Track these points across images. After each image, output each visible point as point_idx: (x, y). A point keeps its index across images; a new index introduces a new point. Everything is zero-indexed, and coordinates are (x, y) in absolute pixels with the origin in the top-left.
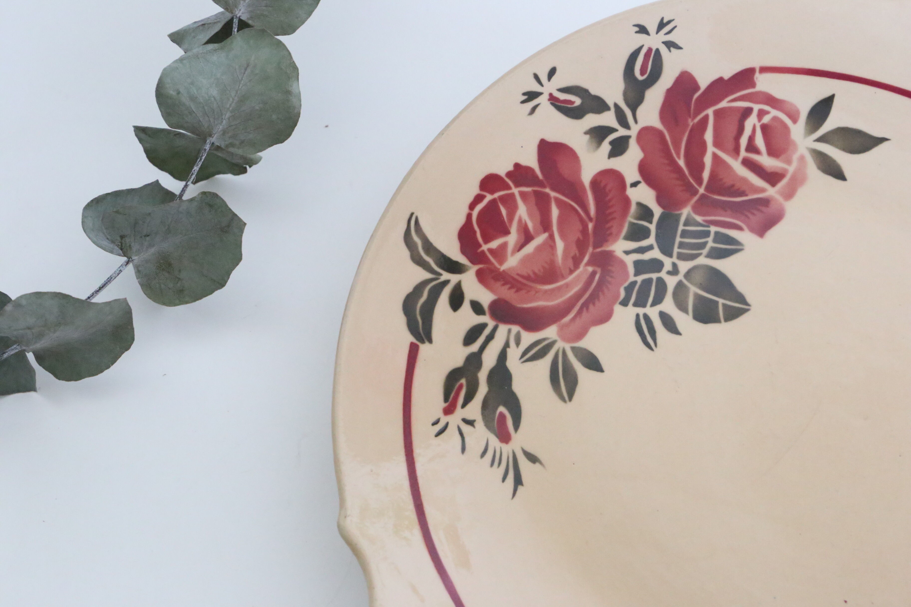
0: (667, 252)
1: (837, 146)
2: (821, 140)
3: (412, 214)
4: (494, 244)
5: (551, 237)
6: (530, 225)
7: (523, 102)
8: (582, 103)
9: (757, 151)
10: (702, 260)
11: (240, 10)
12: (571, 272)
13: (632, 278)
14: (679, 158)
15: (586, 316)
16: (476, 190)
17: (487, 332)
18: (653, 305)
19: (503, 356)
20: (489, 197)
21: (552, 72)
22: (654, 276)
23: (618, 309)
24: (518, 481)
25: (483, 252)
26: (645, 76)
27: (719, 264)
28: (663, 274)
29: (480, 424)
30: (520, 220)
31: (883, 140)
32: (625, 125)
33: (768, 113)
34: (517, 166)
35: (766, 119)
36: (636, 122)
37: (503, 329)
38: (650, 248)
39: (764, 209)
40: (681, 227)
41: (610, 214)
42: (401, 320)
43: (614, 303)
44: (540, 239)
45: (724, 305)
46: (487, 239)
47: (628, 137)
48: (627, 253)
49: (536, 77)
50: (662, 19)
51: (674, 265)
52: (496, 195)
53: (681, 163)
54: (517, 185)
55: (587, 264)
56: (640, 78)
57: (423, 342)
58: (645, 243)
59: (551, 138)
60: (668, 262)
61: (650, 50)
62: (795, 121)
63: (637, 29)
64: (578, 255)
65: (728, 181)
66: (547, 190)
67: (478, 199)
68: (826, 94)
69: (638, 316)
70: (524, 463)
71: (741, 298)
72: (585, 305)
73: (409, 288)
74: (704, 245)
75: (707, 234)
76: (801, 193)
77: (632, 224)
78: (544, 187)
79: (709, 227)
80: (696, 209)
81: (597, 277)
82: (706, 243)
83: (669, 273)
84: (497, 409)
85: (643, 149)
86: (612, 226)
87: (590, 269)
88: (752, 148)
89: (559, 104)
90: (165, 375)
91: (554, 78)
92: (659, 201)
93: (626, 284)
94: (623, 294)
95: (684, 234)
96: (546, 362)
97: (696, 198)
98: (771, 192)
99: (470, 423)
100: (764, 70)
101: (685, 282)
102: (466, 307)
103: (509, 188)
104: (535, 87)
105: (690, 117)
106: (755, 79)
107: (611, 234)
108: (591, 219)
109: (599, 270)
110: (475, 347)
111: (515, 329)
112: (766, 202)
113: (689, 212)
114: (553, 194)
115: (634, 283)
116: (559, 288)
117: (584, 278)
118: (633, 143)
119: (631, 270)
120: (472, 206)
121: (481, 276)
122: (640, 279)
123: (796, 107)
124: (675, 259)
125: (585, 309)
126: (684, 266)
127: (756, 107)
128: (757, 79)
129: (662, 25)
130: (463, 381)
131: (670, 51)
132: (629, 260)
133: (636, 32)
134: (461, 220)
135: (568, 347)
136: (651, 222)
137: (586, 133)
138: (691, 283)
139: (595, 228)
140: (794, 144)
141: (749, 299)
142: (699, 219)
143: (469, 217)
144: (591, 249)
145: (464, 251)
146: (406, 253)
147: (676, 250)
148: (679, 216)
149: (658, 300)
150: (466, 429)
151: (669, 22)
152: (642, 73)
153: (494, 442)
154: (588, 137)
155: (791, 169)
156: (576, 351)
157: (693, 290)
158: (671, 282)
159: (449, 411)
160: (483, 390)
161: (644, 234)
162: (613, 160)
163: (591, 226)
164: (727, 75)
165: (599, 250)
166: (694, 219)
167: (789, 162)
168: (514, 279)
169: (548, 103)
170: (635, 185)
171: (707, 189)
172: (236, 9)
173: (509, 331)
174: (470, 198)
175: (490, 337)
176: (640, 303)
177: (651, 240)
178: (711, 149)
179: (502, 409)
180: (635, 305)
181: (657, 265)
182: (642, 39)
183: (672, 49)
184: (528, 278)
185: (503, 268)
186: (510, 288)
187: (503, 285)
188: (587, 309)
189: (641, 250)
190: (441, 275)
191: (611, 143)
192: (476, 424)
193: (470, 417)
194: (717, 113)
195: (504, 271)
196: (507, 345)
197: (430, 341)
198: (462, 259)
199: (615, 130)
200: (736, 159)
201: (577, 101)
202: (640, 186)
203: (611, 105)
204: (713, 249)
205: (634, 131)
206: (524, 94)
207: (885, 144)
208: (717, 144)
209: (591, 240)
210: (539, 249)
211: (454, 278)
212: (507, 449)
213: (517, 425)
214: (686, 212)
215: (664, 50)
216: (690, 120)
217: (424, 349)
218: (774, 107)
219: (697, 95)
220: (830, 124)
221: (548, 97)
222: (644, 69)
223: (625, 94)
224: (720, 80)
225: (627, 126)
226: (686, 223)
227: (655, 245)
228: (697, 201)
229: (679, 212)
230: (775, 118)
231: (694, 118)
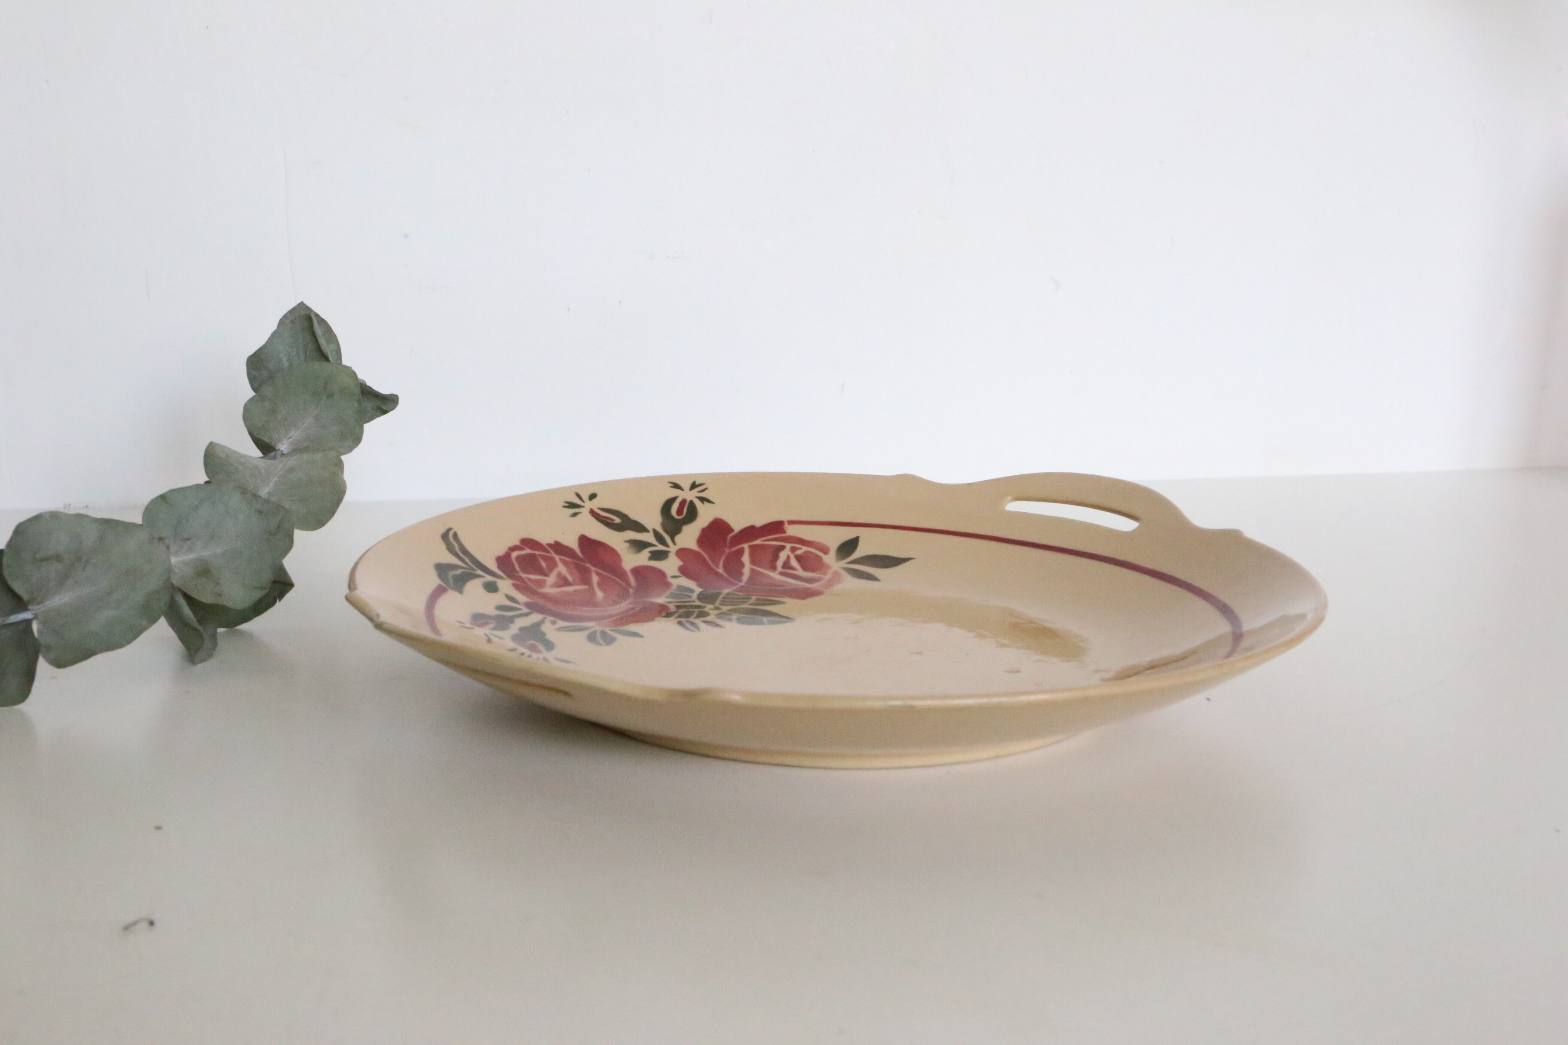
0: (709, 603)
1: (867, 565)
2: (852, 562)
3: (451, 528)
4: (533, 577)
5: (592, 588)
6: (570, 578)
7: (564, 507)
8: (622, 522)
9: (794, 569)
10: (744, 606)
11: (283, 445)
12: (611, 605)
14: (718, 568)
15: (627, 620)
16: (516, 542)
17: (521, 612)
18: (696, 618)
19: (537, 625)
20: (528, 550)
21: (593, 496)
22: (697, 610)
25: (521, 576)
26: (681, 517)
27: (763, 608)
28: (705, 610)
30: (559, 573)
31: (909, 560)
33: (801, 548)
34: (558, 543)
35: (800, 552)
36: (674, 544)
37: (537, 615)
38: (692, 601)
39: (803, 592)
40: (723, 596)
41: (651, 586)
44: (581, 587)
47: (668, 552)
48: (668, 602)
49: (578, 495)
50: (695, 482)
52: (536, 552)
53: (721, 571)
54: (558, 554)
55: (628, 604)
56: (677, 517)
57: (452, 589)
58: (686, 600)
59: (592, 536)
60: (710, 606)
61: (683, 502)
62: (826, 553)
63: (672, 485)
64: (618, 599)
65: (766, 580)
67: (518, 548)
68: (852, 536)
69: (681, 621)
74: (746, 602)
75: (749, 598)
76: (837, 586)
77: (673, 593)
78: (584, 562)
81: (638, 609)
85: (682, 560)
86: (653, 592)
87: (631, 606)
88: (787, 565)
89: (600, 518)
91: (595, 500)
92: (700, 586)
93: (668, 611)
94: (664, 614)
95: (726, 598)
97: (736, 586)
98: (808, 586)
100: (792, 522)
101: (728, 612)
103: (549, 552)
104: (577, 501)
105: (727, 547)
106: (785, 529)
107: (652, 595)
108: (632, 587)
111: (551, 618)
112: (805, 589)
113: (730, 591)
114: (593, 568)
115: (676, 612)
118: (672, 555)
119: (673, 608)
120: (512, 550)
121: (517, 588)
122: (682, 610)
123: (825, 545)
125: (625, 618)
126: (726, 608)
127: (788, 546)
129: (694, 486)
131: (703, 504)
132: (671, 605)
135: (607, 629)
136: (692, 593)
137: (626, 542)
139: (637, 591)
140: (828, 566)
142: (740, 594)
143: (508, 553)
144: (631, 599)
145: (501, 568)
147: (718, 603)
148: (721, 592)
149: (701, 617)
151: (701, 485)
152: (679, 515)
154: (627, 545)
155: (826, 577)
157: (736, 615)
158: (714, 612)
161: (686, 597)
162: (653, 561)
163: (631, 590)
164: (759, 524)
166: (736, 594)
167: (824, 573)
169: (589, 514)
170: (675, 576)
171: (746, 583)
172: (280, 444)
173: (545, 618)
176: (683, 617)
178: (748, 566)
180: (678, 618)
181: (699, 607)
182: (674, 492)
183: (705, 502)
184: (565, 601)
185: (541, 590)
186: (547, 602)
187: (540, 598)
189: (683, 602)
190: (476, 571)
191: (650, 552)
194: (751, 546)
197: (460, 593)
198: (499, 572)
199: (654, 546)
200: (773, 572)
201: (617, 520)
202: (680, 578)
203: (650, 529)
204: (754, 603)
205: (673, 548)
206: (566, 502)
207: (911, 562)
208: (753, 561)
209: (632, 595)
210: (578, 591)
211: (489, 577)
214: (726, 591)
216: (727, 549)
217: (453, 593)
218: (806, 546)
219: (731, 535)
220: (858, 554)
221: (589, 510)
222: (680, 512)
223: (663, 525)
224: (752, 528)
225: (665, 545)
226: (727, 595)
227: (697, 601)
228: (738, 588)
229: (719, 591)
230: (808, 552)
231: (731, 548)
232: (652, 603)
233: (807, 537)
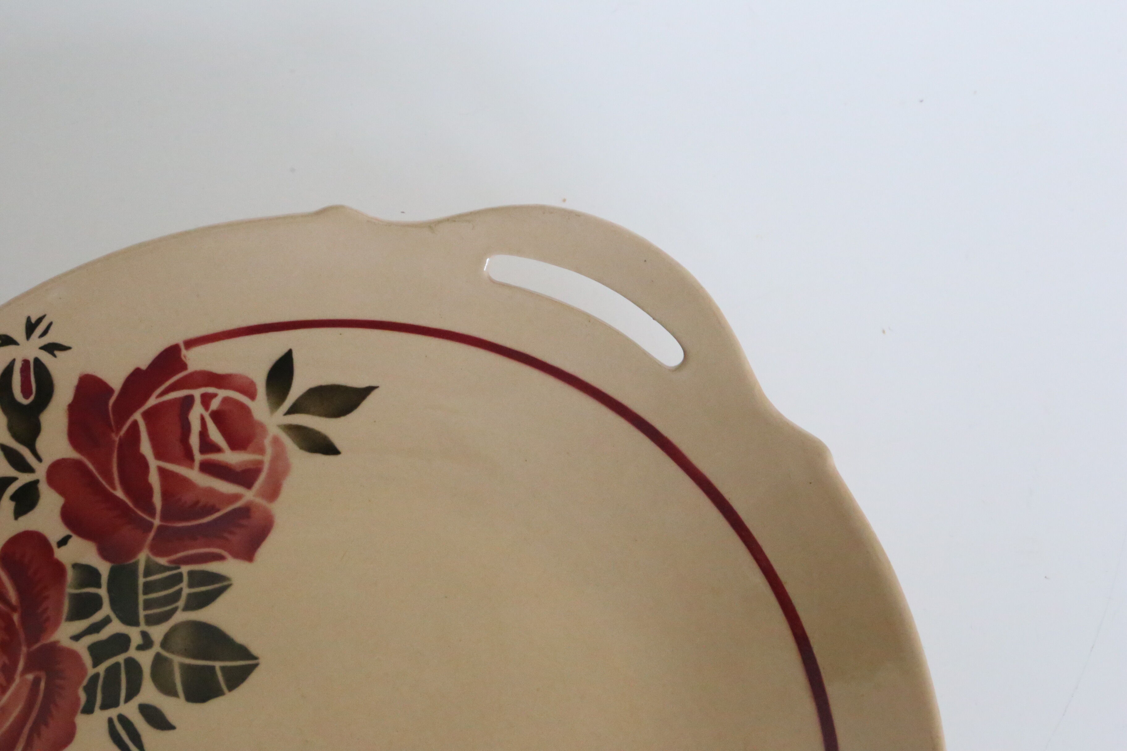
0: (131, 620)
1: (314, 413)
2: (293, 410)
9: (217, 449)
10: (180, 617)
12: (5, 687)
13: (91, 671)
14: (114, 488)
18: (128, 699)
22: (120, 658)
23: (81, 721)
26: (32, 398)
27: (205, 615)
28: (132, 653)
31: (370, 390)
32: (25, 467)
33: (215, 395)
35: (215, 404)
36: (39, 459)
38: (106, 621)
39: (244, 522)
40: (141, 580)
41: (39, 593)
43: (74, 714)
45: (223, 669)
47: (37, 482)
48: (76, 638)
50: (29, 319)
51: (145, 635)
53: (119, 493)
55: (26, 670)
56: (26, 402)
58: (98, 617)
60: (135, 634)
61: (26, 363)
62: (252, 396)
64: (7, 661)
65: (188, 498)
68: (279, 352)
69: (110, 721)
71: (243, 652)
72: (35, 730)
74: (178, 594)
75: (178, 578)
76: (288, 486)
77: (74, 597)
79: (179, 568)
80: (157, 549)
81: (42, 685)
82: (179, 592)
83: (140, 648)
85: (61, 492)
86: (46, 609)
87: (30, 677)
88: (207, 446)
92: (104, 553)
93: (85, 682)
94: (83, 697)
95: (149, 588)
97: (152, 535)
98: (248, 496)
100: (190, 344)
101: (164, 653)
105: (113, 431)
106: (183, 358)
107: (48, 619)
108: (14, 609)
109: (43, 675)
112: (246, 511)
113: (147, 555)
115: (97, 676)
117: (25, 692)
118: (44, 488)
119: (87, 659)
122: (102, 669)
123: (247, 378)
124: (143, 627)
125: (35, 735)
126: (157, 633)
127: (197, 393)
128: (185, 357)
129: (30, 327)
131: (55, 356)
132: (81, 647)
136: (99, 585)
138: (173, 652)
139: (23, 618)
140: (262, 427)
141: (254, 649)
142: (163, 561)
144: (24, 649)
147: (142, 613)
148: (136, 565)
149: (133, 691)
151: (40, 320)
152: (26, 395)
155: (267, 459)
157: (177, 660)
158: (146, 659)
161: (96, 603)
162: (22, 519)
163: (16, 617)
164: (144, 363)
165: (36, 646)
166: (157, 564)
167: (261, 451)
170: (63, 542)
171: (163, 518)
176: (110, 702)
177: (106, 610)
178: (153, 464)
180: (104, 707)
181: (121, 643)
182: (9, 353)
183: (56, 353)
188: (39, 735)
189: (95, 628)
191: (13, 498)
194: (146, 415)
199: (14, 479)
200: (191, 466)
202: (71, 542)
204: (190, 595)
205: (41, 472)
207: (376, 391)
208: (159, 455)
209: (22, 635)
214: (142, 557)
215: (45, 358)
216: (113, 435)
218: (220, 386)
219: (112, 401)
222: (26, 391)
223: (11, 429)
224: (137, 372)
225: (28, 469)
226: (148, 572)
227: (113, 616)
228: (154, 539)
229: (133, 561)
230: (226, 400)
231: (119, 429)
232: (54, 648)
233: (219, 368)
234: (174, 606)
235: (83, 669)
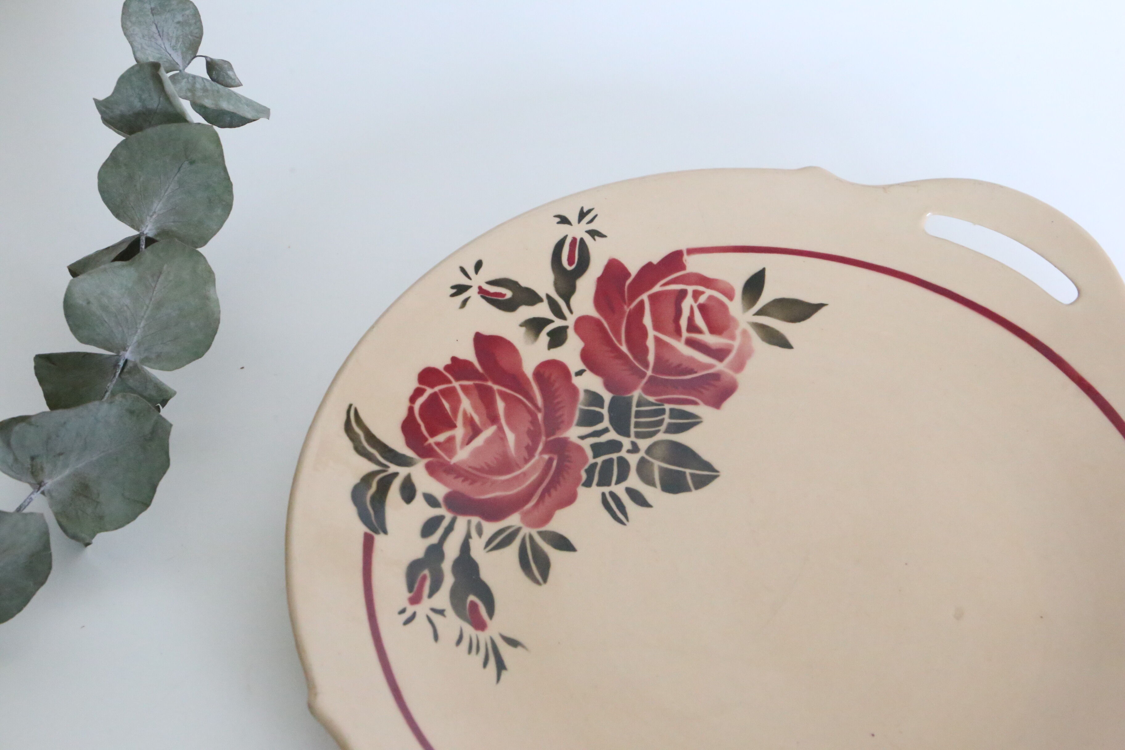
0: (624, 433)
1: (777, 318)
2: (761, 312)
3: (350, 406)
4: (441, 438)
5: (501, 429)
6: (476, 418)
7: (453, 295)
8: (513, 296)
9: (699, 331)
10: (661, 436)
11: (147, 226)
12: (526, 461)
13: (591, 461)
14: (621, 344)
15: (548, 501)
16: (414, 384)
17: (445, 523)
18: (618, 482)
19: (465, 547)
20: (429, 391)
21: (478, 265)
22: (614, 456)
23: (581, 490)
24: (501, 666)
25: (430, 445)
26: (574, 266)
27: (680, 438)
28: (623, 453)
29: (450, 612)
30: (465, 413)
31: (820, 306)
32: (561, 315)
33: (703, 293)
34: (454, 359)
35: (702, 299)
36: (571, 312)
37: (462, 522)
38: (606, 430)
39: (715, 383)
40: (634, 409)
41: (558, 403)
42: (351, 511)
43: (577, 485)
44: (489, 432)
45: (692, 475)
46: (433, 433)
47: (567, 327)
48: (582, 438)
49: (463, 270)
50: (582, 209)
51: (634, 444)
52: (437, 389)
53: (624, 348)
54: (457, 379)
55: (542, 453)
56: (569, 268)
57: (377, 532)
58: (599, 427)
59: (487, 331)
60: (626, 442)
61: (574, 240)
62: (731, 298)
63: (558, 220)
64: (530, 443)
65: (674, 361)
66: (490, 384)
67: (418, 393)
68: (755, 269)
69: (603, 494)
70: (504, 649)
71: (707, 466)
72: (547, 491)
73: (356, 480)
74: (662, 421)
75: (663, 412)
76: (750, 366)
77: (583, 411)
78: (486, 380)
79: (663, 405)
80: (648, 390)
81: (555, 463)
83: (629, 451)
84: (466, 598)
85: (582, 338)
86: (563, 415)
87: (546, 457)
88: (692, 327)
89: (490, 297)
90: (84, 626)
91: (481, 271)
92: (608, 386)
93: (587, 467)
94: (584, 476)
95: (638, 414)
96: (512, 551)
97: (645, 381)
98: (720, 367)
99: (441, 612)
100: (691, 251)
101: (647, 457)
102: (419, 500)
103: (450, 382)
104: (463, 281)
105: (625, 303)
106: (684, 261)
107: (563, 422)
109: (556, 457)
110: (434, 539)
111: (475, 520)
112: (717, 376)
113: (640, 393)
114: (496, 387)
115: (595, 465)
116: (516, 478)
117: (541, 465)
118: (571, 333)
119: (589, 453)
120: (413, 399)
121: (432, 470)
122: (600, 460)
123: (729, 284)
124: (633, 438)
125: (546, 494)
126: (644, 444)
127: (690, 289)
128: (686, 261)
129: (582, 215)
130: (426, 572)
131: (595, 239)
132: (586, 444)
133: (558, 223)
134: (402, 414)
135: (534, 532)
136: (602, 407)
137: (521, 325)
138: (654, 458)
139: (546, 417)
140: (735, 320)
141: (716, 465)
142: (651, 399)
143: (411, 410)
144: (543, 438)
145: (409, 444)
146: (347, 444)
147: (633, 430)
148: (631, 398)
149: (622, 477)
150: (436, 618)
151: (589, 211)
152: (570, 263)
153: (469, 630)
154: (523, 329)
155: (736, 344)
156: (543, 535)
157: (657, 465)
158: (633, 460)
159: (415, 600)
160: (449, 580)
161: (598, 418)
162: (553, 350)
163: (540, 416)
164: (655, 260)
165: (552, 438)
166: (647, 400)
167: (733, 337)
168: (467, 472)
169: (479, 296)
170: (580, 373)
171: (654, 370)
172: (143, 225)
173: (469, 522)
174: (410, 392)
175: (450, 529)
176: (604, 481)
178: (651, 333)
179: (472, 598)
180: (600, 484)
181: (616, 446)
182: (564, 230)
183: (596, 237)
184: (481, 470)
185: (454, 460)
186: (463, 481)
187: (456, 478)
188: (550, 495)
189: (597, 434)
190: (388, 467)
191: (549, 334)
192: (446, 613)
193: (439, 607)
194: (651, 297)
195: (454, 464)
196: (468, 536)
197: (385, 532)
198: (409, 453)
199: (551, 321)
200: (679, 341)
201: (509, 294)
202: (584, 374)
203: (543, 296)
204: (670, 425)
205: (570, 321)
206: (453, 287)
207: (823, 310)
208: (657, 327)
209: (543, 428)
210: (489, 441)
211: (403, 471)
212: (483, 637)
213: (491, 612)
214: (636, 394)
215: (588, 239)
216: (625, 307)
217: (379, 539)
218: (708, 287)
219: (628, 282)
220: (766, 297)
221: (477, 290)
222: (571, 260)
223: (556, 284)
224: (650, 265)
225: (562, 317)
226: (639, 405)
227: (611, 428)
228: (646, 383)
229: (629, 395)
230: (711, 298)
231: (630, 304)
232: (565, 442)
233: (709, 273)
234: (657, 429)
235: (585, 459)
